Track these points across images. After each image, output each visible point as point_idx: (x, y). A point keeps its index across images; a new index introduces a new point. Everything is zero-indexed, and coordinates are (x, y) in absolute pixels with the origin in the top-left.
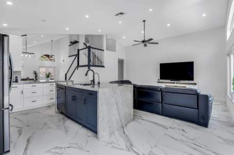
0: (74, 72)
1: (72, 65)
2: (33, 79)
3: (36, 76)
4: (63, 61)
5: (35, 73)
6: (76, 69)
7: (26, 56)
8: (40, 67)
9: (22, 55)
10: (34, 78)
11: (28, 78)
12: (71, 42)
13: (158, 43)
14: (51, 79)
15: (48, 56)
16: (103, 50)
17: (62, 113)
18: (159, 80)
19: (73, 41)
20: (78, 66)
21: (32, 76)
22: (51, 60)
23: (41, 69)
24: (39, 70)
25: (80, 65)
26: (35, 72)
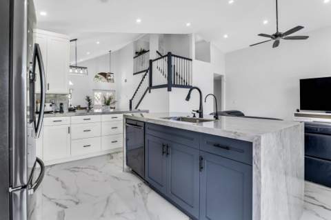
0: (143, 96)
1: (140, 85)
2: (85, 108)
3: (90, 104)
4: (126, 81)
5: (89, 100)
6: (146, 91)
7: (76, 71)
8: (95, 90)
9: (71, 71)
10: (86, 106)
11: (79, 106)
12: (137, 53)
13: (307, 37)
14: (111, 108)
15: (104, 75)
16: (191, 60)
17: (134, 172)
18: (298, 111)
19: (139, 50)
20: (151, 87)
21: (84, 104)
22: (110, 79)
23: (96, 93)
24: (94, 95)
25: (153, 85)
26: (88, 98)
